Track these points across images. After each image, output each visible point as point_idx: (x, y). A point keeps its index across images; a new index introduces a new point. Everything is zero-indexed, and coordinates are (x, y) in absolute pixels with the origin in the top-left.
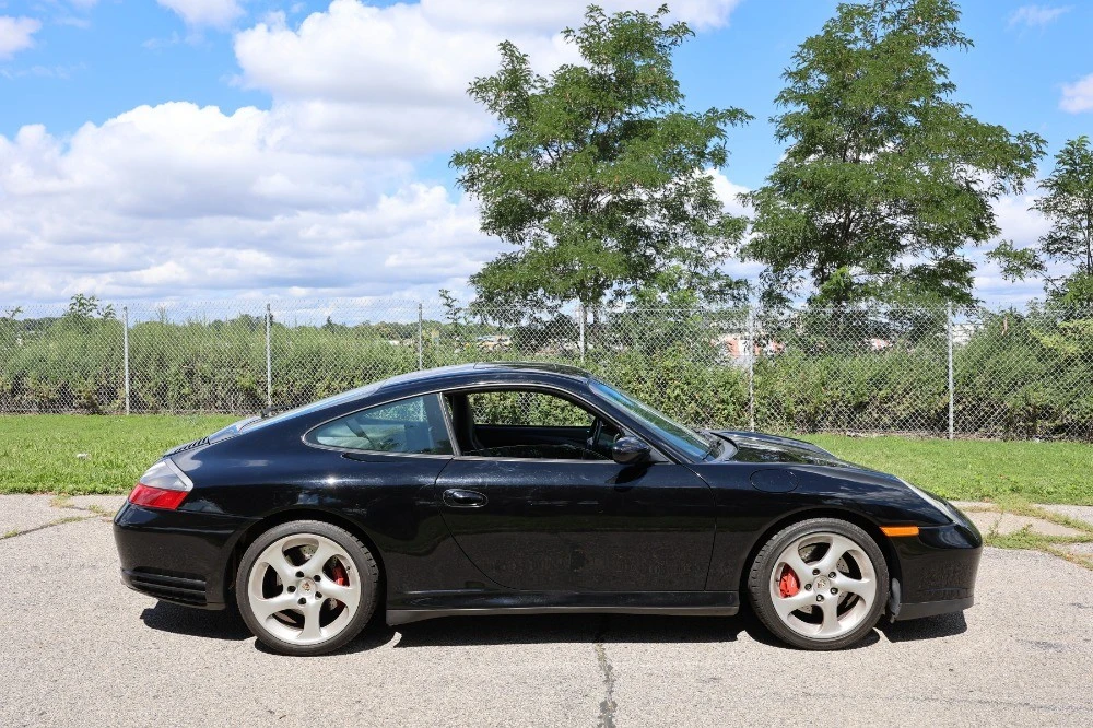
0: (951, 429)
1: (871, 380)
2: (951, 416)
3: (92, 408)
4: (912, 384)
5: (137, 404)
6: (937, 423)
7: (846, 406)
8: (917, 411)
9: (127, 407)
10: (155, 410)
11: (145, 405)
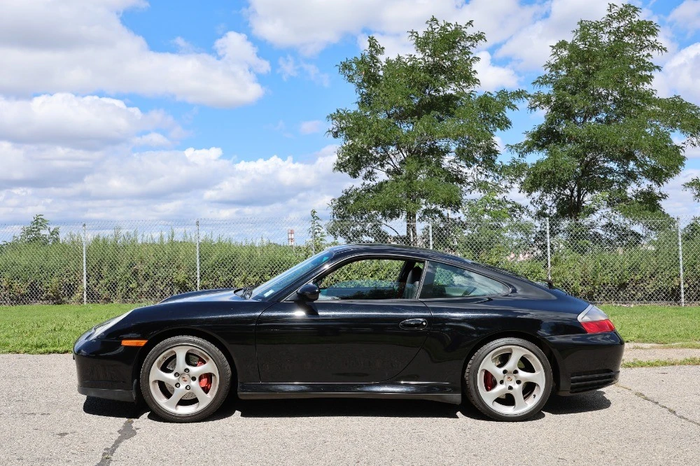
0: (683, 300)
1: (629, 268)
2: (682, 291)
3: (57, 300)
4: (656, 270)
5: (93, 297)
6: (673, 295)
7: (614, 286)
8: (660, 288)
9: (85, 299)
10: (108, 300)
11: (99, 297)
